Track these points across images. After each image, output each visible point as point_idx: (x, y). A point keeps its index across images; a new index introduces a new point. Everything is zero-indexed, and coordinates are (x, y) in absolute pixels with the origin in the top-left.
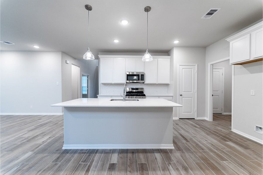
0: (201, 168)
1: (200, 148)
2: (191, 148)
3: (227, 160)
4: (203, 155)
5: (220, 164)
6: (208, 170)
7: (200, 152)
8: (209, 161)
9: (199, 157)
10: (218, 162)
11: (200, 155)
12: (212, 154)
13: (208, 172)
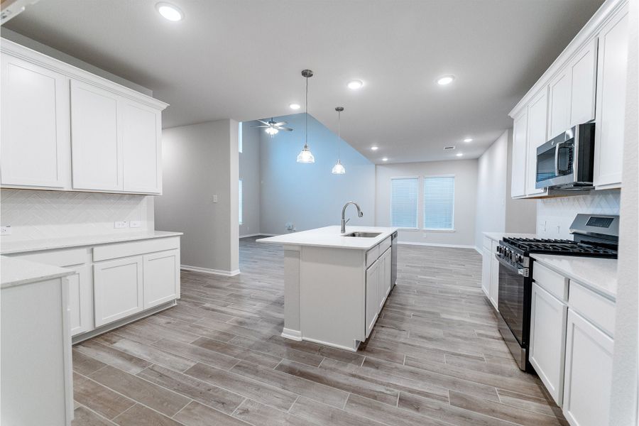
0: (224, 334)
1: (244, 367)
2: (259, 354)
3: (186, 373)
4: (230, 355)
5: (200, 354)
6: (216, 337)
7: (241, 358)
8: (218, 350)
9: (236, 348)
10: (204, 358)
11: (237, 351)
12: (218, 368)
13: (217, 335)
